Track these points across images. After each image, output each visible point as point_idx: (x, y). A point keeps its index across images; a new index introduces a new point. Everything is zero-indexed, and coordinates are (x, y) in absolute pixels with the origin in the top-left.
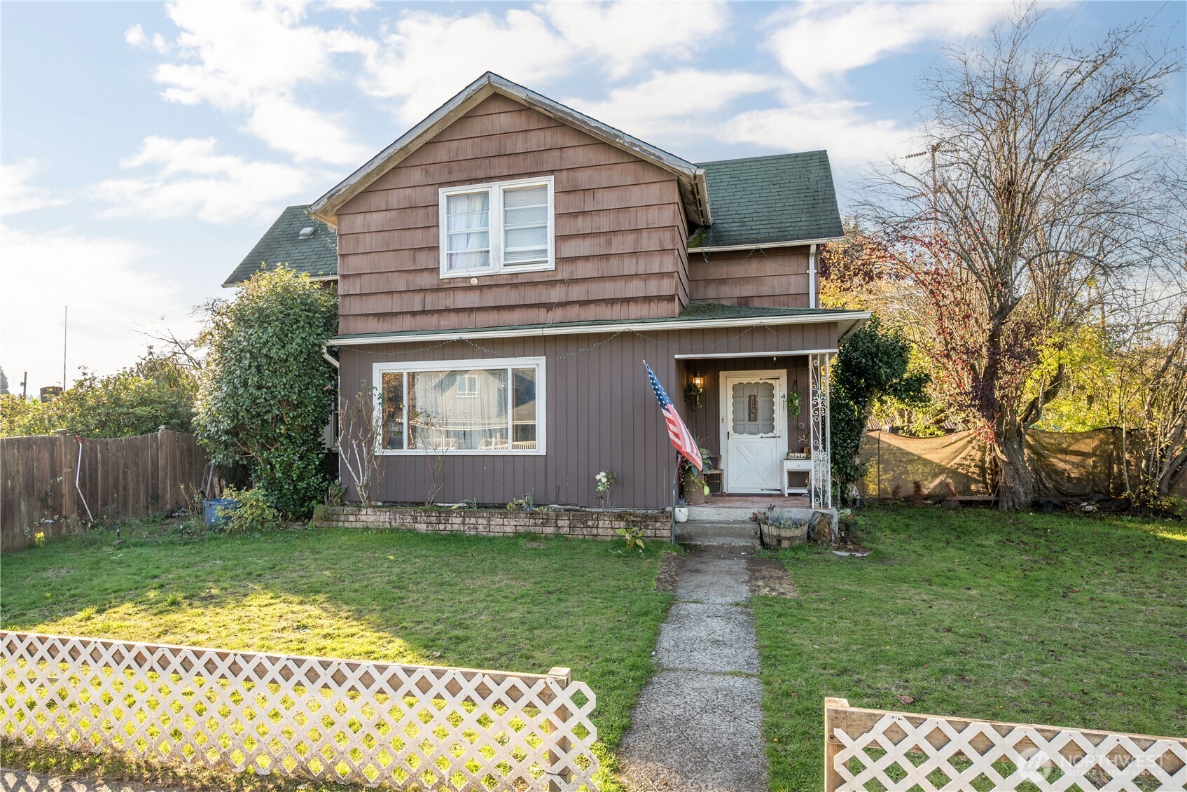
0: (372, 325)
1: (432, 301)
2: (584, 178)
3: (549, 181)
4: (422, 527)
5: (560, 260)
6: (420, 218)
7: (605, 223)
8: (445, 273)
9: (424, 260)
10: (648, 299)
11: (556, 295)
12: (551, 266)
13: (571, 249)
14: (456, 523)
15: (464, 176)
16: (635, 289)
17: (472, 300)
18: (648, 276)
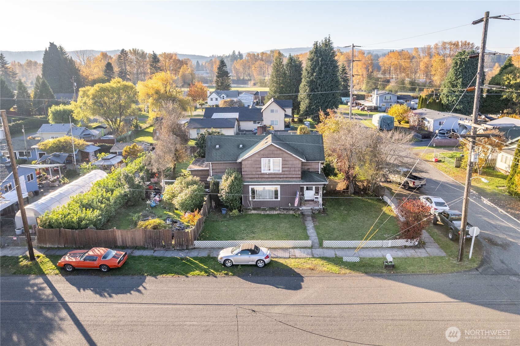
0: (249, 180)
1: (260, 176)
2: (286, 159)
3: (281, 159)
4: (262, 213)
5: (282, 171)
6: (258, 163)
7: (290, 166)
8: (262, 172)
9: (259, 169)
10: (296, 178)
11: (282, 176)
12: (281, 172)
13: (284, 169)
14: (268, 212)
15: (266, 157)
16: (294, 176)
17: (267, 176)
18: (296, 174)
